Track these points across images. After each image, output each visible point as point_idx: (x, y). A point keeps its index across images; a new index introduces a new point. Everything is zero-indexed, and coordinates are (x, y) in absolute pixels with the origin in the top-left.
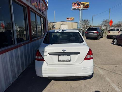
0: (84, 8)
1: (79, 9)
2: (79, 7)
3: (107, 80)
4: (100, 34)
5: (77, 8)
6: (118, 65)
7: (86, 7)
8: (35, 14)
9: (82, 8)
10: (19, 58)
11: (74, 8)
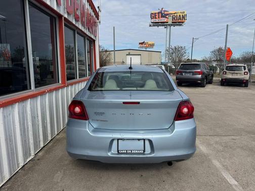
0: (176, 22)
1: (165, 24)
2: (165, 21)
3: (213, 164)
4: (206, 77)
5: (161, 22)
6: (237, 137)
7: (180, 21)
8: (74, 31)
9: (171, 23)
10: (38, 117)
11: (155, 23)
